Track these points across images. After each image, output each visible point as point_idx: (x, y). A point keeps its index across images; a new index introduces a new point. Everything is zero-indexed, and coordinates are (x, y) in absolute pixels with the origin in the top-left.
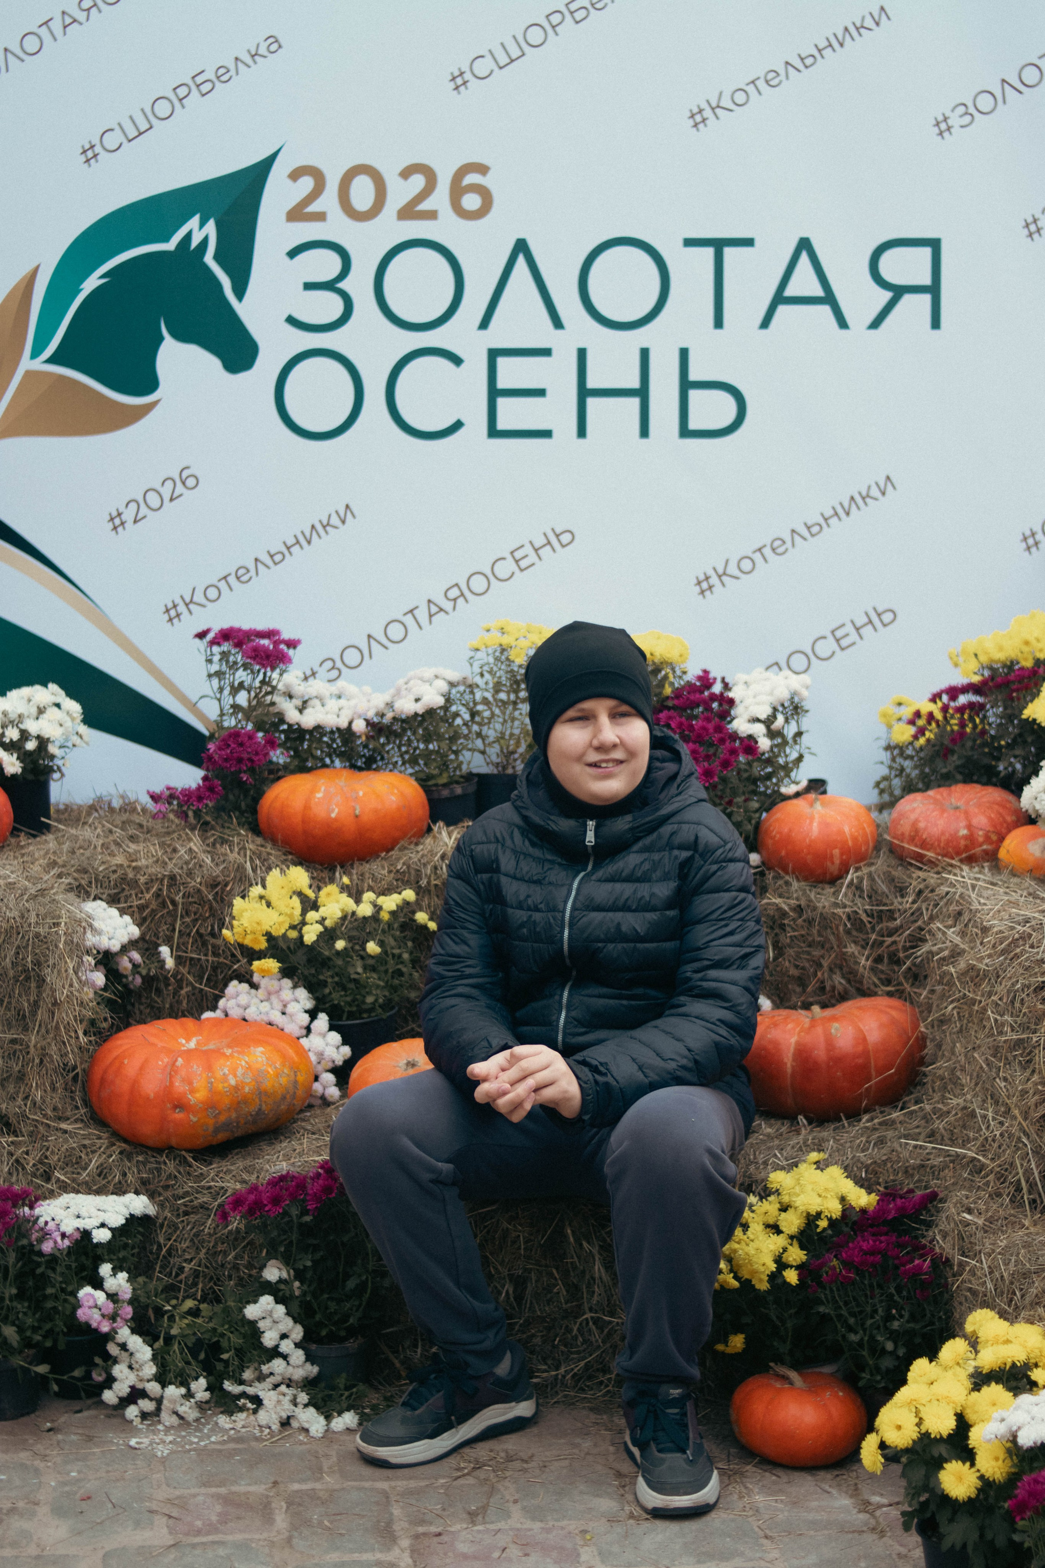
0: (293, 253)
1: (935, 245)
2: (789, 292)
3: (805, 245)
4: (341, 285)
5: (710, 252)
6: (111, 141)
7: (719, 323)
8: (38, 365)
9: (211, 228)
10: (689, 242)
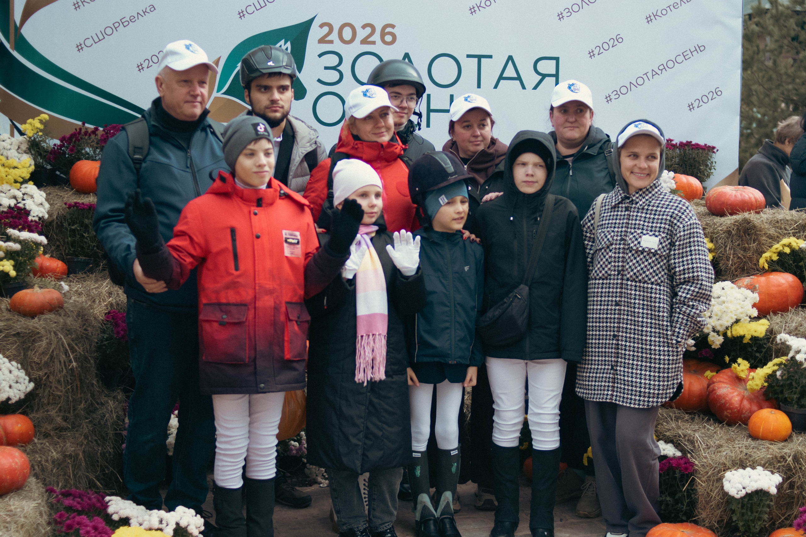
0: (320, 56)
1: (557, 59)
2: (504, 76)
3: (510, 58)
4: (338, 68)
5: (476, 60)
6: (250, 10)
7: (479, 86)
8: (219, 95)
9: (289, 44)
10: (469, 56)
